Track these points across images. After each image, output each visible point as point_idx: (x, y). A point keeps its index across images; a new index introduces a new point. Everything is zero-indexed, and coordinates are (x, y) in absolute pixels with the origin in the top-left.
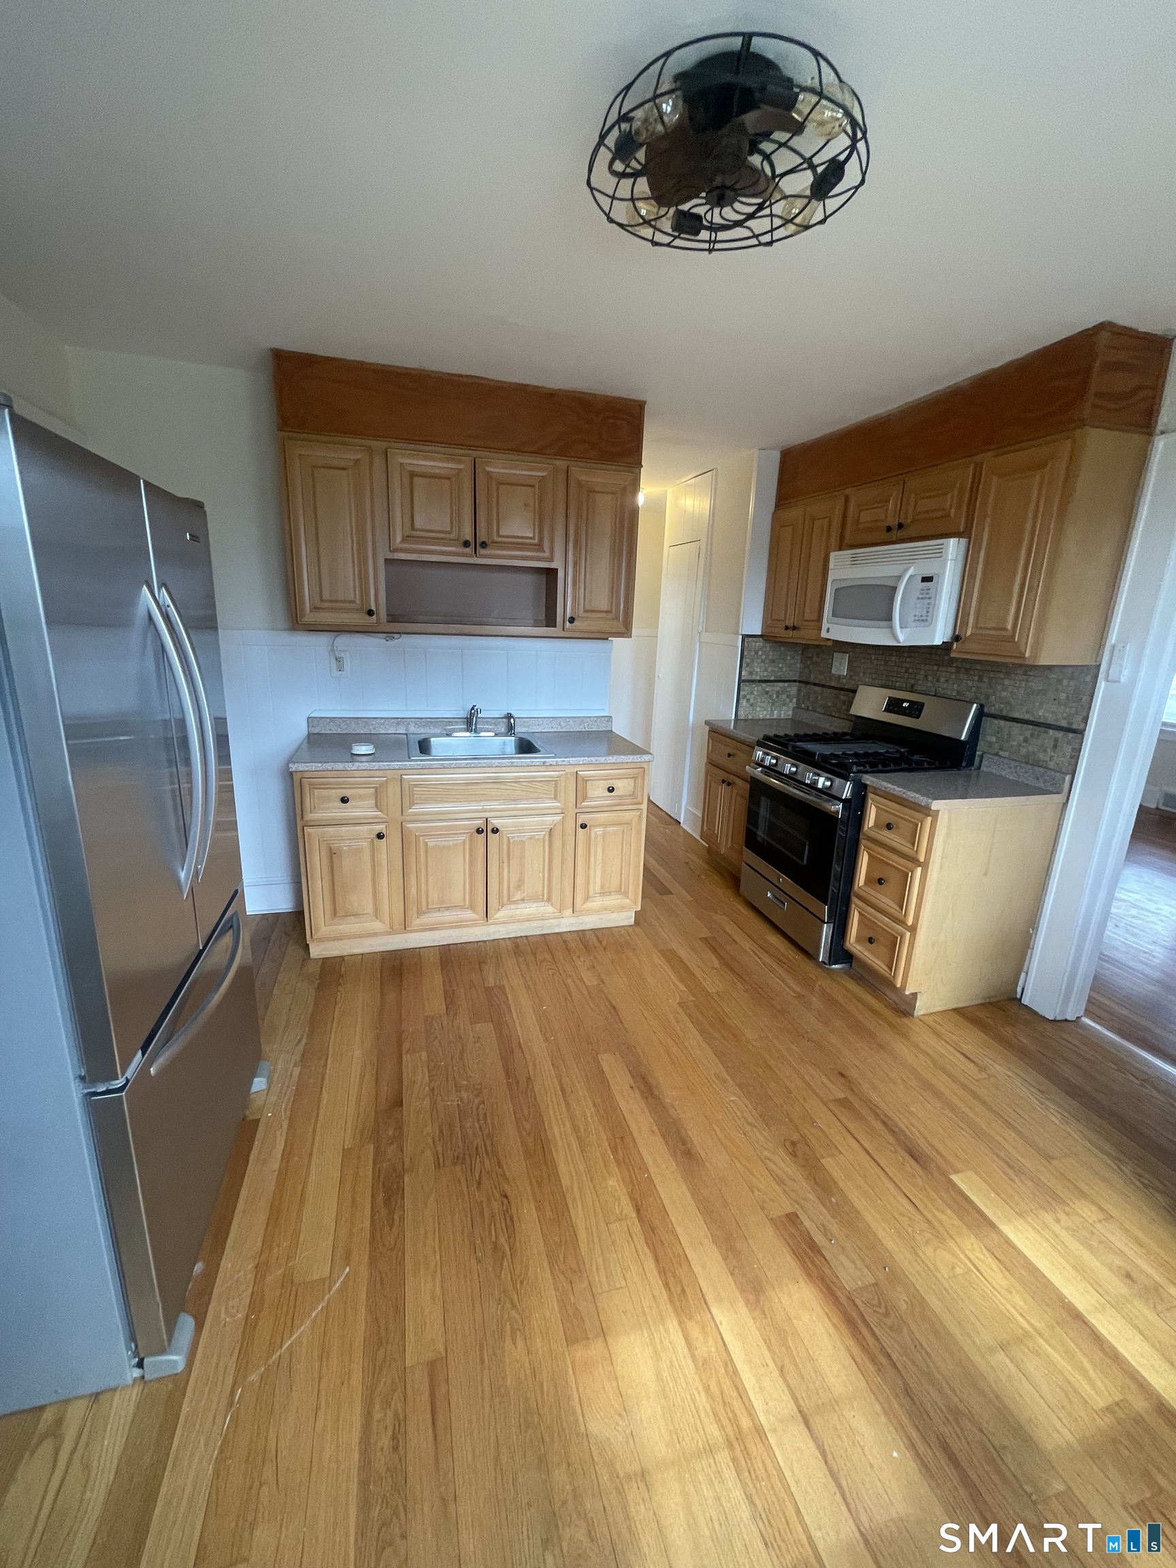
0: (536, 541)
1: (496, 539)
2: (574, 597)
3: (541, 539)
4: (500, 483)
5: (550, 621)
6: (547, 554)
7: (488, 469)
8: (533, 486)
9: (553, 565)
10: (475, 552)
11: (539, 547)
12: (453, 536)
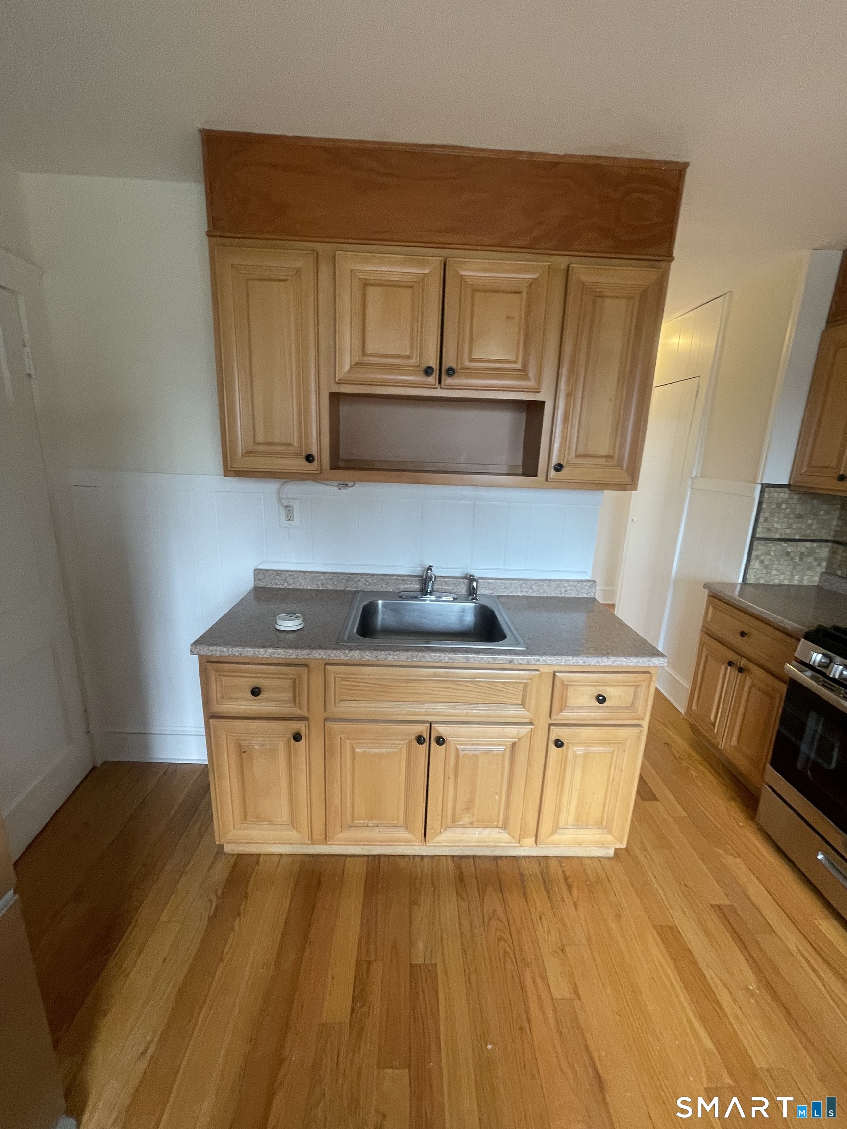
0: (518, 366)
1: (467, 364)
2: (564, 438)
3: (525, 364)
4: (477, 290)
5: (529, 468)
6: (531, 383)
7: (462, 273)
8: (519, 292)
9: (538, 397)
10: (440, 382)
11: (523, 373)
12: (413, 361)
